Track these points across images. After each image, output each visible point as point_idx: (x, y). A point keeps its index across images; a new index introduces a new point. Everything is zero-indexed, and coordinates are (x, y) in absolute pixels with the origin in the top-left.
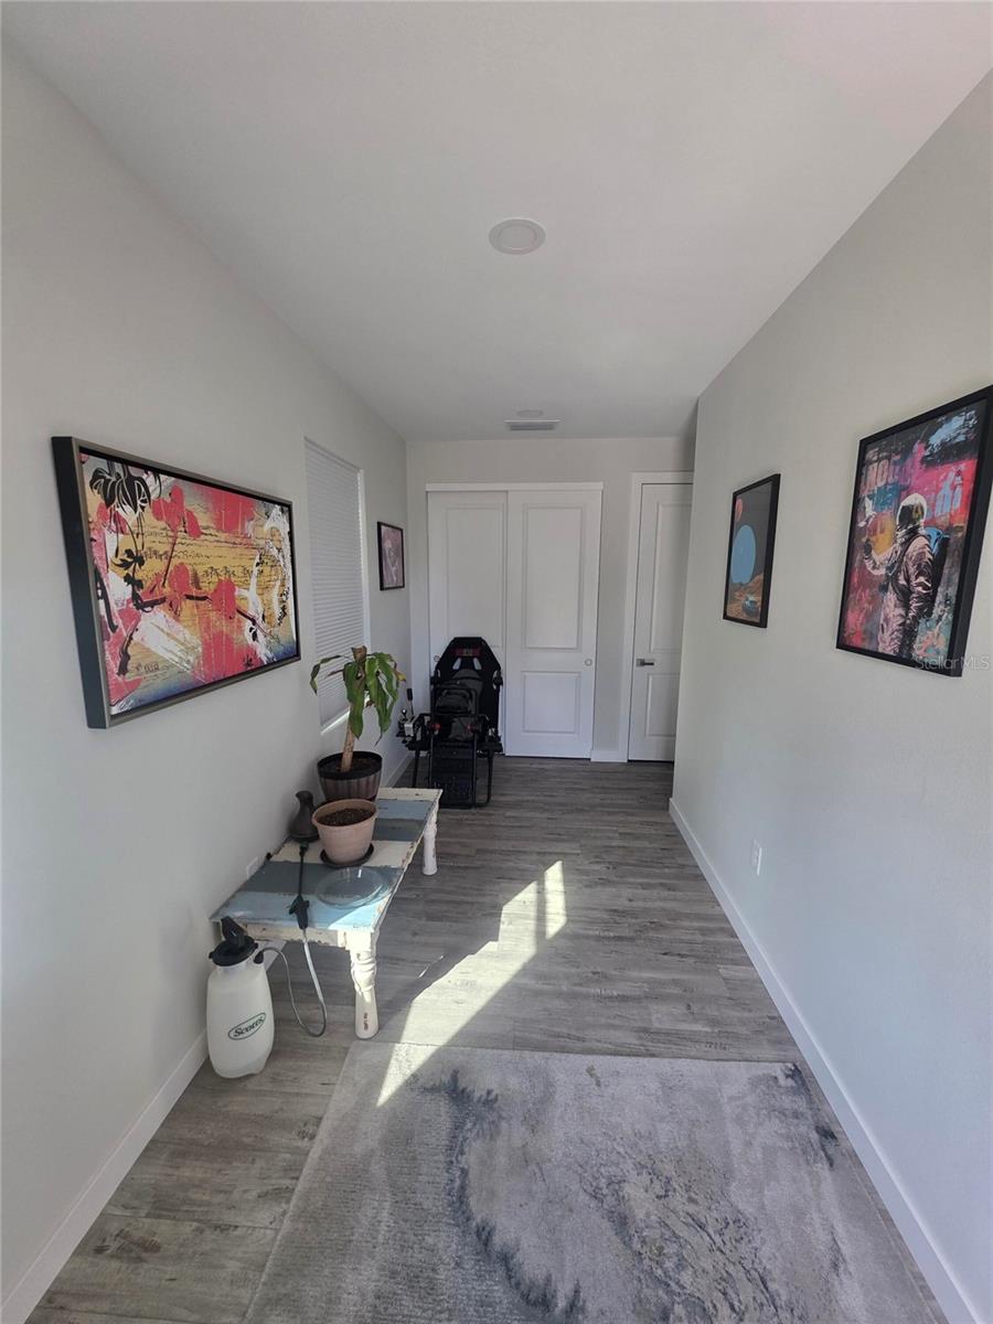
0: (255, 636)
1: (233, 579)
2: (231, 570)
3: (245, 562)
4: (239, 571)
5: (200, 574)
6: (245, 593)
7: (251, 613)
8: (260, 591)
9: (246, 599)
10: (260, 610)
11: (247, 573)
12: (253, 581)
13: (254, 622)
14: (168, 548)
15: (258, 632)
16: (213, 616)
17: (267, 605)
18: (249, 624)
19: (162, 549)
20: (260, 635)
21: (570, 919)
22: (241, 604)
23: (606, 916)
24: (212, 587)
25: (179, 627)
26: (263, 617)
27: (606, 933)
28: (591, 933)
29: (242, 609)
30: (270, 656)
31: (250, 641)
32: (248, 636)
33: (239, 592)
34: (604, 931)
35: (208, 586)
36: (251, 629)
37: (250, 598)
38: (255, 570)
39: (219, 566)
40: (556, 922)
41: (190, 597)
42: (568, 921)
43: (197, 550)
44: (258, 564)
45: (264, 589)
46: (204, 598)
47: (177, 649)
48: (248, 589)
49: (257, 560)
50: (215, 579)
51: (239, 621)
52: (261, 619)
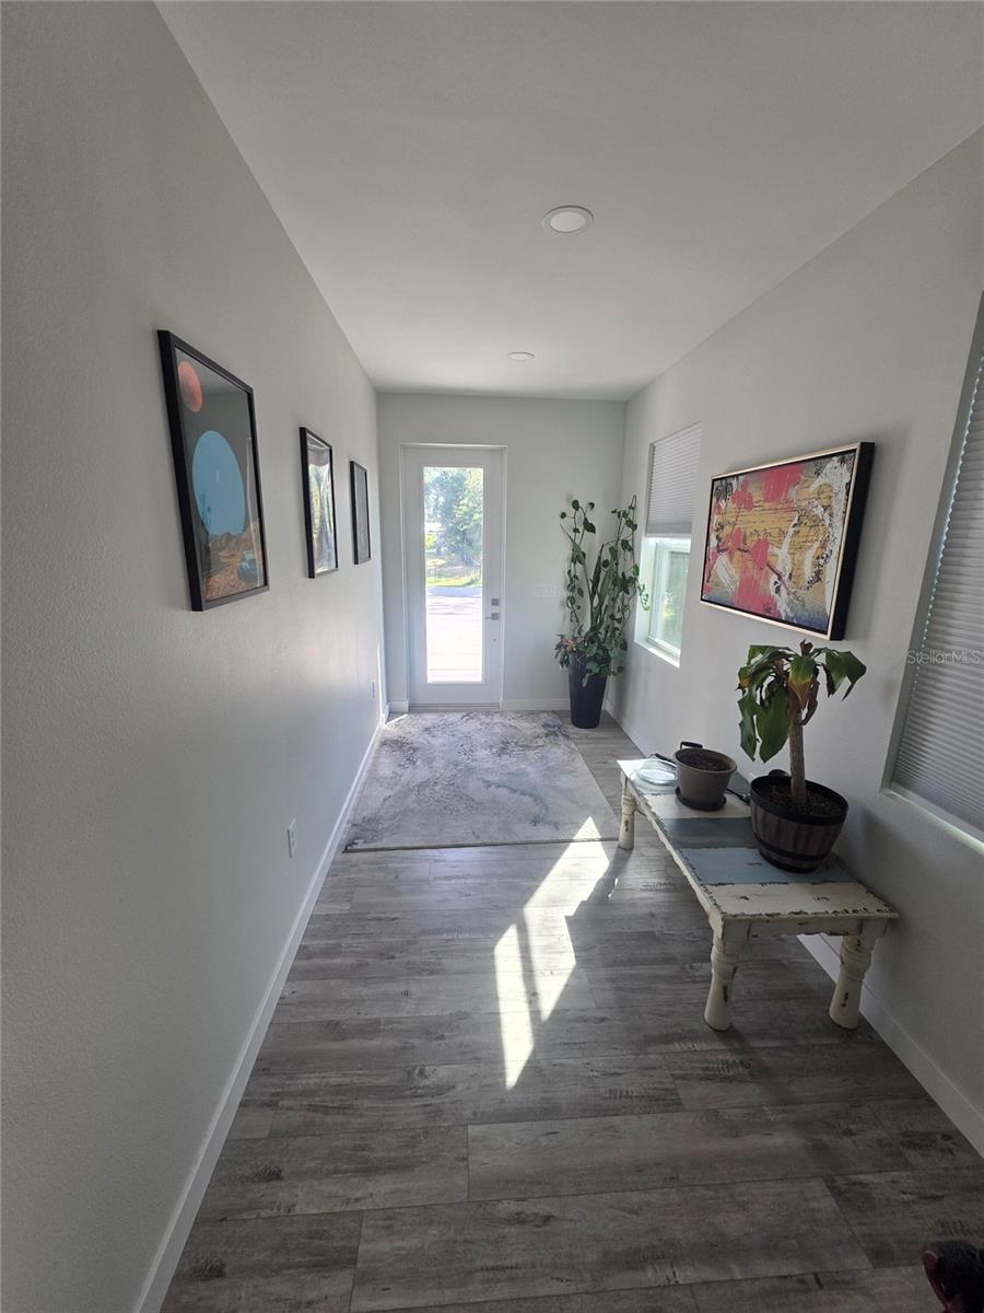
0: (778, 590)
1: (769, 538)
2: (769, 531)
3: (783, 525)
4: (775, 532)
5: (748, 534)
6: (776, 551)
7: (779, 568)
8: (792, 551)
9: (776, 555)
10: (789, 568)
11: (782, 533)
12: (787, 540)
13: (780, 578)
14: (734, 519)
15: (782, 588)
16: (750, 564)
17: (798, 566)
18: (774, 578)
19: (732, 520)
20: (783, 591)
21: (488, 952)
22: (772, 560)
23: (447, 963)
24: (753, 544)
25: (731, 566)
26: (790, 574)
27: (450, 937)
28: (467, 936)
29: (772, 563)
30: (790, 614)
31: (773, 593)
32: (772, 588)
33: (772, 549)
34: (452, 940)
35: (751, 543)
36: (776, 583)
37: (781, 556)
38: (791, 530)
39: (760, 529)
40: (506, 948)
41: (740, 550)
42: (492, 949)
43: (751, 519)
44: (795, 525)
45: (797, 548)
46: (746, 551)
47: (728, 578)
48: (780, 548)
49: (795, 521)
50: (756, 538)
51: (767, 572)
52: (787, 576)
